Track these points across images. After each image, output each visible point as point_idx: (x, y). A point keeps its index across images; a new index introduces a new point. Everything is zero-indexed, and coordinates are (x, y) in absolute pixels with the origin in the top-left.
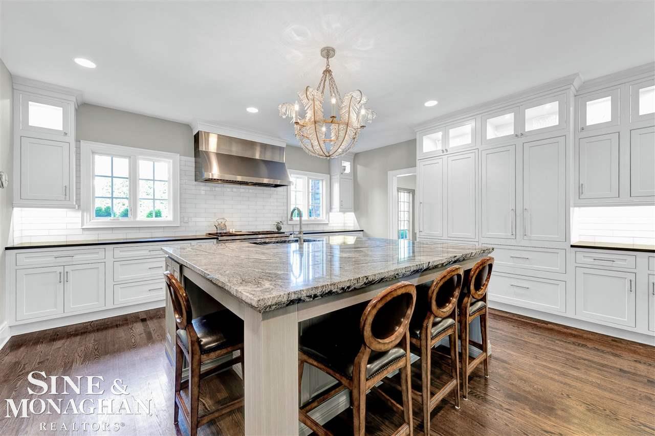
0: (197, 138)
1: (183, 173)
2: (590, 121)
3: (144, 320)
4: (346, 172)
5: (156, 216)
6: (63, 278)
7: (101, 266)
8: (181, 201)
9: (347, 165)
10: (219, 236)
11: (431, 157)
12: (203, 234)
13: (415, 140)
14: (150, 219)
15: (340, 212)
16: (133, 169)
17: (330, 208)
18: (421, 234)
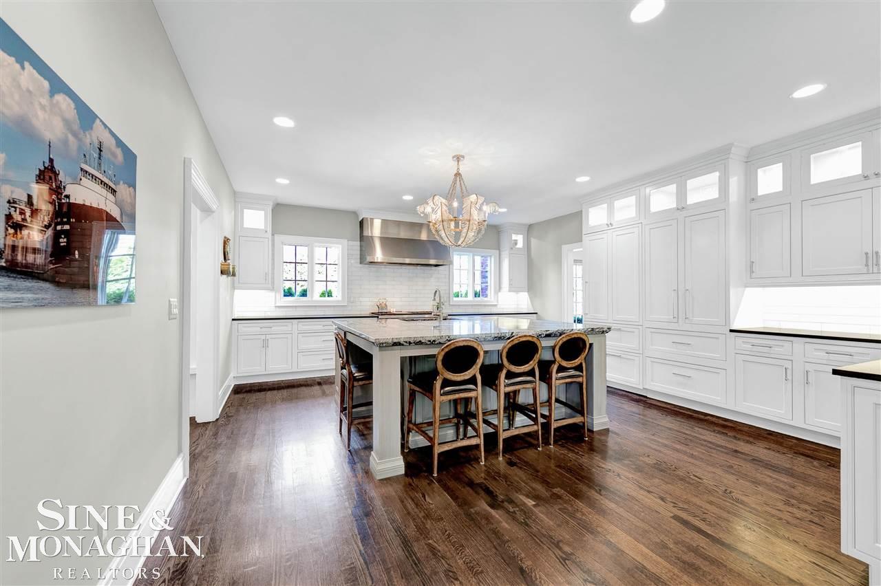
0: (361, 223)
1: (350, 256)
2: (762, 191)
3: (319, 384)
4: (517, 246)
5: (328, 296)
6: (265, 344)
7: (289, 336)
8: (350, 283)
9: (520, 239)
10: (380, 314)
11: (596, 231)
12: (367, 313)
13: (582, 211)
14: (323, 299)
15: (509, 291)
16: (311, 255)
17: (499, 288)
18: (588, 316)
